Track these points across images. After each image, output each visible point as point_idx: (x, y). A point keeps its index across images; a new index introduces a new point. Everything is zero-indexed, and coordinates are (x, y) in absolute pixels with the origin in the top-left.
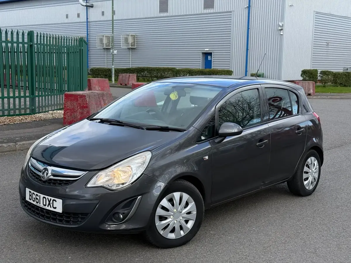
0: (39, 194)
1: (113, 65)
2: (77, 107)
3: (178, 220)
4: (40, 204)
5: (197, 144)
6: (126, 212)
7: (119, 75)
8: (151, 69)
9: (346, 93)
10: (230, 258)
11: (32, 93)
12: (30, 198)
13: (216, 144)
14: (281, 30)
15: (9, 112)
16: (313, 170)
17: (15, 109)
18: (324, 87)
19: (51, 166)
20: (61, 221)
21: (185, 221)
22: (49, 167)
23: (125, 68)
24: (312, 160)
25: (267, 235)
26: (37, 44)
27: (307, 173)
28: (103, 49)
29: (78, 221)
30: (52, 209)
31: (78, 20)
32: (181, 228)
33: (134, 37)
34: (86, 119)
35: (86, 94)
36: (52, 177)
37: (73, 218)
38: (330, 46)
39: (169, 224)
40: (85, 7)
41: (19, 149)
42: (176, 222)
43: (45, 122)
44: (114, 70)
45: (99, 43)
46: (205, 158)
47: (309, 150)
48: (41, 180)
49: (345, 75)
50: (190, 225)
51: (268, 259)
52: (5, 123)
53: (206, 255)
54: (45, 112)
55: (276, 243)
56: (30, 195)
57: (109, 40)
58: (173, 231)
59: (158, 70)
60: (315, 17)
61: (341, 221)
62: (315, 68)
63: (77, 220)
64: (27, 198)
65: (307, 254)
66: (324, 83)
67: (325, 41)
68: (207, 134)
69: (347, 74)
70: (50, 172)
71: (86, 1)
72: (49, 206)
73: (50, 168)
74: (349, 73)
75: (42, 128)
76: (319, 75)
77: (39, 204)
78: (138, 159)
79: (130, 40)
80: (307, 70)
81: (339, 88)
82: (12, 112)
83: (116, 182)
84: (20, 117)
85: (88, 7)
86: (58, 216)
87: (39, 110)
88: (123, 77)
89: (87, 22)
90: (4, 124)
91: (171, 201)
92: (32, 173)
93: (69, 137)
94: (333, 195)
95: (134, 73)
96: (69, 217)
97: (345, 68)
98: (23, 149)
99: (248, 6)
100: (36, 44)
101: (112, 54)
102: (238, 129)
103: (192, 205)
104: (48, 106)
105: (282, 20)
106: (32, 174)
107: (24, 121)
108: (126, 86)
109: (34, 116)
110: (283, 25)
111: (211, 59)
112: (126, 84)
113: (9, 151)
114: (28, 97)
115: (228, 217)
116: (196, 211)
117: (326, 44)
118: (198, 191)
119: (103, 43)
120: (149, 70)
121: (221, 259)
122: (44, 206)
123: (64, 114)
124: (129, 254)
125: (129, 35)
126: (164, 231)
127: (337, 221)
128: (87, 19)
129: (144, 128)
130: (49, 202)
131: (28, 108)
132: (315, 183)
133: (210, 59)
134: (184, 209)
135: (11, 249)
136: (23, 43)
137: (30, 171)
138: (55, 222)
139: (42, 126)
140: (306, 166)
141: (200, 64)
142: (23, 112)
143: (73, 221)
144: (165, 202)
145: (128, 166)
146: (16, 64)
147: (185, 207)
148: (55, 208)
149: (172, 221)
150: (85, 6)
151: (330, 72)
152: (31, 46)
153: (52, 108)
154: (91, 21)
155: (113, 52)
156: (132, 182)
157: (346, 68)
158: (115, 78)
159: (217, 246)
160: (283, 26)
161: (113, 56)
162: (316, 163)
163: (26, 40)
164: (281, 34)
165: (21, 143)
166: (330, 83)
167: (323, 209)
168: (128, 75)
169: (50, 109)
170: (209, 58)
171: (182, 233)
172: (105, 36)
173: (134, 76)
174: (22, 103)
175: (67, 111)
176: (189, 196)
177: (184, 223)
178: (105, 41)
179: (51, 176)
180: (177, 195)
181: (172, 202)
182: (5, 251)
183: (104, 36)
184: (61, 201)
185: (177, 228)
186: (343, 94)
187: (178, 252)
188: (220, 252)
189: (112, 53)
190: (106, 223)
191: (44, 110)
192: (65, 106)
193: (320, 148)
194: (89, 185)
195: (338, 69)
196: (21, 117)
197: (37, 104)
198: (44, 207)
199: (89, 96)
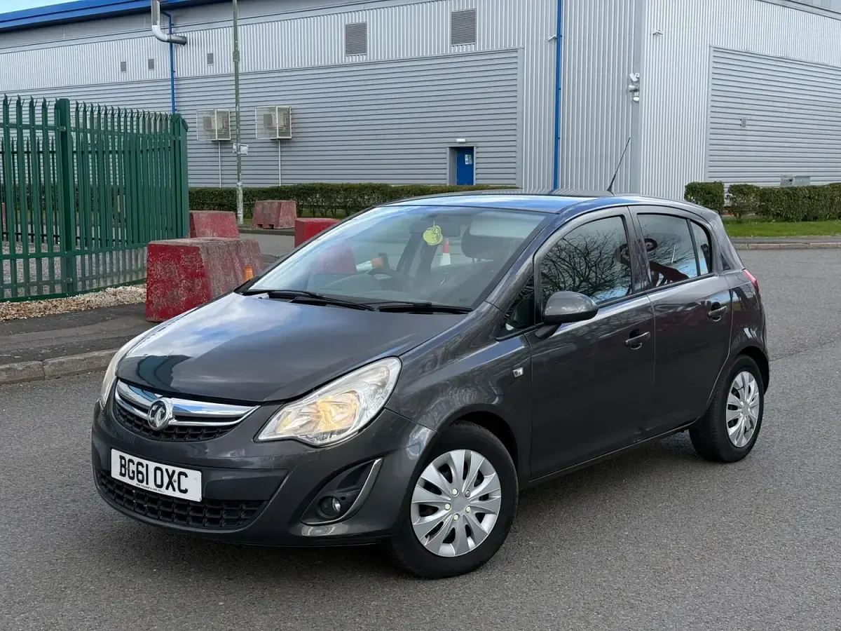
0: (145, 462)
1: (239, 179)
2: (179, 275)
3: (462, 513)
4: (147, 483)
5: (498, 341)
6: (348, 495)
7: (254, 204)
8: (330, 188)
9: (791, 235)
10: (583, 596)
11: (68, 245)
12: (123, 472)
13: (539, 341)
14: (636, 90)
15: (15, 292)
16: (748, 401)
17: (27, 283)
18: (740, 222)
19: (170, 397)
20: (197, 520)
21: (477, 515)
22: (168, 399)
23: (268, 186)
24: (745, 379)
25: (658, 545)
26: (77, 130)
27: (734, 408)
28: (211, 142)
29: (240, 519)
30: (177, 494)
31: (150, 75)
32: (469, 531)
33: (286, 113)
34: (233, 293)
35: (198, 244)
36: (174, 422)
37: (228, 512)
38: (748, 128)
39: (442, 523)
40: (166, 43)
41: (51, 374)
42: (456, 517)
43: (101, 313)
44: (241, 191)
45: (202, 129)
46: (516, 373)
47: (738, 355)
48: (148, 430)
49: (787, 194)
50: (488, 524)
51: (668, 595)
52: (8, 317)
53: (527, 590)
54: (97, 290)
55: (680, 562)
56: (122, 466)
57: (227, 122)
58: (450, 539)
59: (348, 189)
60: (712, 59)
61: (820, 513)
62: (718, 180)
63: (236, 517)
64: (115, 474)
65: (755, 583)
66: (738, 215)
67: (737, 117)
68: (515, 318)
69: (791, 192)
70: (169, 411)
71: (168, 31)
72: (170, 487)
73: (171, 403)
74: (796, 189)
75: (98, 327)
76: (726, 195)
77: (144, 483)
78: (369, 375)
79: (277, 122)
80: (699, 184)
81: (775, 225)
82: (21, 292)
83: (322, 428)
84: (42, 302)
85: (173, 44)
86: (191, 510)
87: (84, 284)
88: (263, 208)
89: (173, 79)
90: (6, 320)
91: (445, 469)
92: (124, 414)
93: (199, 333)
94: (794, 458)
95: (289, 198)
96: (217, 512)
97: (785, 178)
98: (60, 375)
99: (555, 35)
100: (75, 130)
101: (236, 155)
102: (587, 306)
103: (491, 478)
104: (105, 276)
105: (637, 67)
106: (124, 417)
107: (51, 313)
108: (273, 228)
109: (74, 301)
110: (638, 78)
111: (471, 163)
112: (272, 226)
113: (29, 380)
114: (57, 255)
115: (564, 510)
116: (500, 492)
117: (740, 122)
118: (503, 446)
119: (213, 128)
120: (327, 192)
121: (564, 598)
122: (158, 489)
123: (149, 293)
124: (354, 594)
125: (273, 109)
126: (430, 540)
127: (812, 512)
128: (173, 71)
129: (376, 307)
130: (170, 477)
131: (58, 282)
132: (753, 431)
133: (468, 161)
134: (473, 490)
135: (82, 590)
136: (45, 128)
137: (119, 411)
138: (184, 522)
139: (94, 322)
140: (732, 392)
141: (445, 174)
142: (46, 290)
143: (227, 521)
144: (431, 473)
145: (349, 392)
146: (17, 182)
147: (477, 484)
148: (185, 491)
149: (446, 518)
150: (168, 41)
151: (750, 187)
152: (63, 137)
153: (112, 281)
154: (182, 76)
155: (239, 150)
156: (358, 428)
157: (788, 178)
158: (244, 211)
159: (550, 571)
160: (638, 82)
161: (239, 159)
162: (753, 385)
163: (51, 122)
164: (635, 101)
165: (56, 360)
166: (752, 215)
167: (775, 489)
168: (277, 204)
169: (109, 284)
170: (466, 159)
171: (471, 543)
172: (218, 112)
173: (290, 206)
174: (46, 271)
175: (154, 285)
176: (484, 458)
177: (475, 520)
178: (216, 125)
179: (170, 419)
180: (457, 457)
181: (447, 473)
182: (71, 594)
183: (214, 114)
184: (198, 474)
185: (460, 531)
186: (783, 239)
187: (464, 586)
188: (560, 584)
189: (235, 153)
190: (304, 522)
191: (95, 286)
192: (148, 275)
193: (760, 351)
194: (262, 437)
195: (768, 179)
196: (44, 303)
197: (79, 271)
198: (158, 491)
199: (207, 249)
